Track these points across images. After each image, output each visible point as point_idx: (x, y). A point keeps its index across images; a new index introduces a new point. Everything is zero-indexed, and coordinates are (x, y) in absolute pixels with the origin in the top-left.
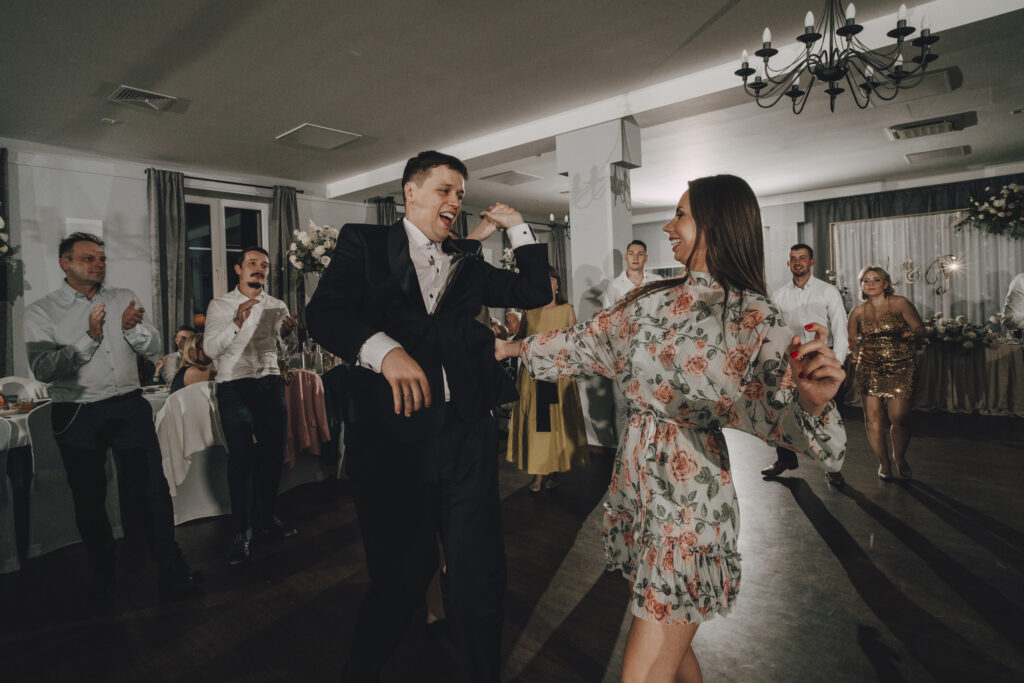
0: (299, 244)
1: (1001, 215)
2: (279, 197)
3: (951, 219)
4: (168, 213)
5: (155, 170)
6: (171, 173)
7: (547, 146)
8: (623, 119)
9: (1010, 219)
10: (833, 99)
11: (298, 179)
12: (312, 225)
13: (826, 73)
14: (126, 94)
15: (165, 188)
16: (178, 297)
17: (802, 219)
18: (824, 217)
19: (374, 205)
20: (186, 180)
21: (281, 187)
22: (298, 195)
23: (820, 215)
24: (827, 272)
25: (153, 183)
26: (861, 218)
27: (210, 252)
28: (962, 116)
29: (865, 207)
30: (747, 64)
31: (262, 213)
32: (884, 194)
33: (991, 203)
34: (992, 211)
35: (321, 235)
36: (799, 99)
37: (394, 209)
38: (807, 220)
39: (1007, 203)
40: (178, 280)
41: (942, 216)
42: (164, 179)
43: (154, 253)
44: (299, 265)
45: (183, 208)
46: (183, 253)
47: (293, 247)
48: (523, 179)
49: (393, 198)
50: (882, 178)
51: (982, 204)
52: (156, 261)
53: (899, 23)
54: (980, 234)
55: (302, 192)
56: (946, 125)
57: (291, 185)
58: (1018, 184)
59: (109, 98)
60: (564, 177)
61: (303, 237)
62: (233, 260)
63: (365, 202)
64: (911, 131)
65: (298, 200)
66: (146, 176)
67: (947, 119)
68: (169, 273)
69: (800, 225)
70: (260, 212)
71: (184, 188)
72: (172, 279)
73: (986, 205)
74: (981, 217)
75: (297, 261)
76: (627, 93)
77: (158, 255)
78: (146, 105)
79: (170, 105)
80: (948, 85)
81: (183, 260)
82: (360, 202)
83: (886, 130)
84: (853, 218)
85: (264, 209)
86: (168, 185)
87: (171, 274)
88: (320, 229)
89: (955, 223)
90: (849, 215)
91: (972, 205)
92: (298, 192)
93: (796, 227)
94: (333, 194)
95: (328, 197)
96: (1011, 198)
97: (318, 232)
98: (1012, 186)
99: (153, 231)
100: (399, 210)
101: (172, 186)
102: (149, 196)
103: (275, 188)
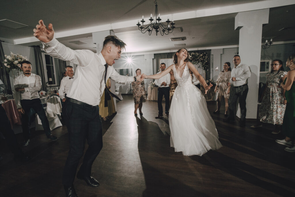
0: (8, 60)
1: (191, 59)
7: (90, 35)
8: (110, 30)
9: (193, 60)
10: (157, 33)
12: (12, 53)
13: (155, 27)
17: (154, 58)
19: (33, 48)
22: (2, 43)
23: (157, 57)
24: (159, 70)
26: (166, 58)
28: (184, 37)
30: (139, 23)
35: (16, 57)
36: (150, 32)
37: (40, 50)
38: (155, 58)
44: (8, 67)
47: (6, 61)
48: (82, 43)
49: (39, 46)
50: (170, 49)
53: (168, 19)
55: (4, 42)
56: (181, 39)
58: (194, 53)
60: (95, 44)
61: (9, 58)
63: (29, 46)
64: (174, 39)
67: (181, 38)
69: (153, 59)
75: (8, 65)
76: (111, 23)
80: (181, 31)
82: (27, 46)
83: (170, 39)
84: (164, 58)
88: (16, 55)
90: (163, 57)
92: (2, 41)
93: (152, 60)
94: (17, 43)
95: (15, 44)
96: (193, 56)
97: (15, 56)
98: (193, 53)
100: (42, 50)
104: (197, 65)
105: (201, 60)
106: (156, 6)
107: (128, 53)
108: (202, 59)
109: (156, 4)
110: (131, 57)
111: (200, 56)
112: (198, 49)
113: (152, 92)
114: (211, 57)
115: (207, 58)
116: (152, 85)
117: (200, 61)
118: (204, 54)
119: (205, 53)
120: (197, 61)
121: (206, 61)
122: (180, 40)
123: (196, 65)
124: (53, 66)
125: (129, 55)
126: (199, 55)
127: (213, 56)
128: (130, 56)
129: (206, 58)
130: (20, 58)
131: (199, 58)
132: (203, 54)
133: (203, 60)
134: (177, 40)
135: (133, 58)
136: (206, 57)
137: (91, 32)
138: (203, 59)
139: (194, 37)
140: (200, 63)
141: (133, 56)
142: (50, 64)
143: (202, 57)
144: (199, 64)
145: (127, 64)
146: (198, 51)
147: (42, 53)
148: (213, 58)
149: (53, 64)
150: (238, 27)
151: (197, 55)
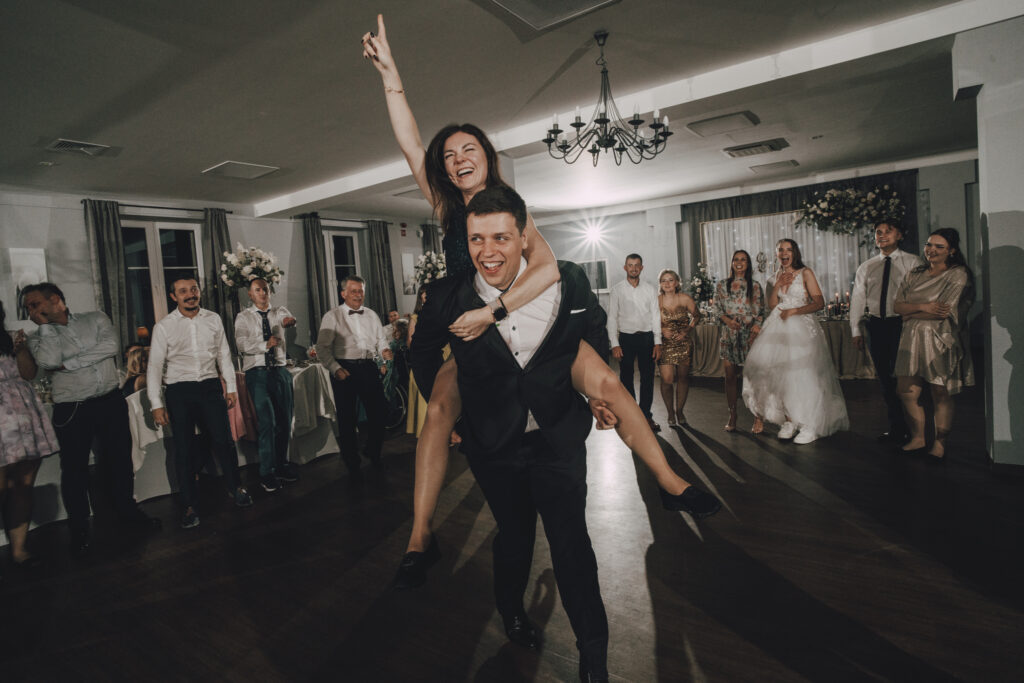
0: (230, 266)
1: (825, 215)
2: (209, 218)
3: (792, 218)
5: (90, 201)
6: (106, 202)
9: (833, 218)
11: (226, 201)
12: (240, 247)
14: (62, 144)
15: (101, 217)
16: (121, 314)
17: (680, 220)
18: (697, 217)
19: (300, 221)
20: (121, 208)
21: (212, 209)
22: (228, 216)
23: (694, 215)
24: (699, 264)
25: (89, 212)
26: (726, 218)
27: (148, 271)
28: (774, 141)
29: (729, 208)
31: (195, 232)
32: (743, 197)
33: (818, 206)
34: (819, 212)
35: (248, 256)
37: (318, 223)
38: (684, 220)
39: (829, 206)
40: (120, 299)
41: (785, 215)
42: (100, 208)
43: (96, 276)
44: (230, 283)
45: (119, 229)
46: (123, 274)
47: (224, 267)
51: (812, 206)
52: (98, 282)
54: (814, 231)
55: (231, 213)
57: (221, 207)
58: (838, 189)
59: (47, 148)
61: (232, 259)
62: (170, 278)
63: (291, 218)
65: (228, 221)
66: (83, 205)
67: (764, 143)
68: (111, 292)
69: (678, 225)
70: (193, 231)
71: (120, 215)
72: (114, 298)
73: (815, 206)
74: (812, 216)
75: (228, 279)
77: (100, 277)
78: (82, 152)
79: (103, 152)
80: (751, 124)
81: (123, 280)
82: (287, 218)
83: (721, 151)
84: (720, 218)
85: (197, 229)
86: (105, 213)
87: (113, 294)
88: (248, 251)
89: (795, 221)
90: (716, 216)
91: (805, 207)
92: (228, 212)
93: (674, 228)
94: (261, 213)
95: (256, 215)
96: (832, 201)
97: (245, 253)
98: (832, 191)
99: (93, 256)
100: (324, 223)
101: (108, 214)
102: (87, 224)
103: (206, 210)
104: (856, 238)
105: (869, 214)
106: (605, 72)
107: (589, 210)
108: (874, 213)
109: (605, 69)
110: (600, 222)
111: (863, 200)
112: (857, 172)
114: (921, 198)
115: (898, 206)
117: (865, 218)
118: (883, 191)
119: (886, 187)
120: (850, 220)
122: (766, 151)
123: (853, 235)
124: (354, 268)
125: (594, 215)
126: (858, 198)
127: (928, 196)
128: (597, 219)
129: (892, 208)
131: (861, 210)
132: (877, 191)
134: (752, 154)
135: (606, 223)
136: (892, 201)
138: (880, 211)
139: (819, 134)
140: (868, 228)
141: (607, 217)
142: (347, 263)
143: (875, 202)
144: (864, 230)
145: (584, 246)
146: (856, 183)
147: (325, 233)
148: (928, 202)
149: (354, 263)
150: (961, 91)
151: (852, 196)
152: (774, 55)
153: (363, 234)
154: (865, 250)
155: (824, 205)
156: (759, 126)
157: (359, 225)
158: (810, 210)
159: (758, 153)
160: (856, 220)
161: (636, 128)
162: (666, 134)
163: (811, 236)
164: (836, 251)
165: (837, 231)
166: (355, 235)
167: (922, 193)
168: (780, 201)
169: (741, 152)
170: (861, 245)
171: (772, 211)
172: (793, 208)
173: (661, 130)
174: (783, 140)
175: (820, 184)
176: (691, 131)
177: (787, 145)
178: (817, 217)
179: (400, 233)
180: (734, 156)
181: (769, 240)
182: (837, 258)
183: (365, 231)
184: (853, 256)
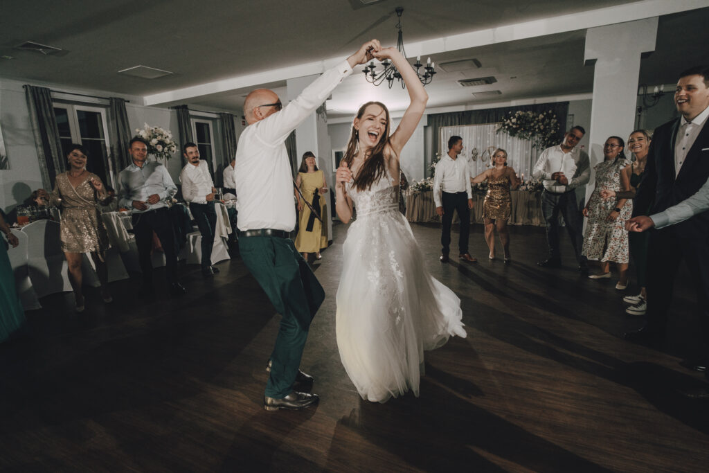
1: (514, 126)
2: (114, 104)
3: (495, 127)
4: (44, 115)
5: (30, 86)
6: (41, 88)
7: (282, 84)
9: (519, 129)
11: (126, 93)
12: (146, 125)
15: (39, 100)
17: (426, 124)
18: (437, 123)
19: (175, 110)
20: (52, 93)
21: (115, 98)
22: (126, 104)
23: (435, 121)
24: (437, 154)
25: (30, 95)
26: (455, 125)
27: (70, 140)
28: (488, 78)
29: (457, 119)
31: (102, 114)
32: (467, 112)
33: (511, 121)
34: (511, 125)
35: (154, 132)
37: (188, 113)
38: (429, 124)
39: (517, 121)
40: (60, 161)
41: (491, 125)
42: (37, 93)
43: (39, 141)
45: (53, 112)
49: (187, 106)
50: (465, 103)
51: (507, 120)
52: (41, 146)
54: (507, 136)
55: (128, 102)
56: (484, 82)
57: (121, 97)
58: (523, 111)
59: (15, 47)
61: (143, 134)
63: (169, 108)
65: (127, 108)
66: (24, 90)
67: (483, 79)
69: (425, 127)
70: (100, 114)
71: (52, 99)
73: (509, 121)
74: (506, 127)
76: (323, 60)
77: (42, 142)
79: (54, 53)
80: (475, 66)
81: (60, 145)
83: (457, 82)
84: (451, 125)
85: (103, 111)
86: (41, 97)
87: (54, 154)
88: (153, 128)
89: (496, 129)
90: (449, 123)
91: (503, 121)
92: (126, 102)
93: (423, 129)
94: (149, 103)
95: (145, 105)
96: (519, 118)
97: (152, 130)
98: (519, 112)
99: (36, 127)
100: (191, 113)
101: (43, 97)
102: (28, 103)
103: (111, 99)
104: (530, 142)
105: (539, 128)
106: (400, 33)
108: (542, 127)
109: (400, 30)
111: (537, 119)
112: (535, 102)
113: (416, 203)
114: (568, 120)
115: (556, 124)
116: (416, 188)
117: (537, 130)
118: (548, 114)
119: (550, 112)
120: (528, 131)
121: (553, 131)
122: (482, 84)
123: (529, 140)
124: (210, 146)
126: (534, 117)
127: (574, 118)
129: (552, 124)
130: (160, 134)
131: (535, 125)
132: (545, 114)
133: (545, 129)
134: (475, 85)
136: (552, 120)
137: (285, 79)
138: (545, 126)
139: (514, 76)
140: (538, 137)
142: (205, 142)
143: (543, 120)
144: (536, 138)
146: (534, 108)
147: (191, 120)
148: (572, 123)
149: (210, 142)
150: (587, 61)
151: (531, 116)
152: (494, 29)
153: (216, 123)
154: (535, 150)
155: (514, 120)
156: (480, 69)
157: (215, 116)
158: (506, 123)
159: (478, 85)
160: (532, 131)
161: (418, 69)
162: (433, 73)
163: (505, 139)
164: (519, 149)
165: (521, 137)
166: (210, 123)
167: (570, 117)
168: (489, 116)
169: (468, 83)
170: (533, 146)
171: (483, 122)
172: (496, 121)
173: (430, 71)
174: (493, 78)
175: (512, 107)
176: (440, 68)
177: (496, 81)
178: (509, 127)
179: (241, 123)
180: (463, 85)
181: (480, 141)
182: (519, 154)
183: (218, 121)
184: (528, 154)
